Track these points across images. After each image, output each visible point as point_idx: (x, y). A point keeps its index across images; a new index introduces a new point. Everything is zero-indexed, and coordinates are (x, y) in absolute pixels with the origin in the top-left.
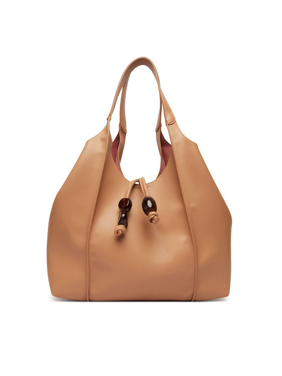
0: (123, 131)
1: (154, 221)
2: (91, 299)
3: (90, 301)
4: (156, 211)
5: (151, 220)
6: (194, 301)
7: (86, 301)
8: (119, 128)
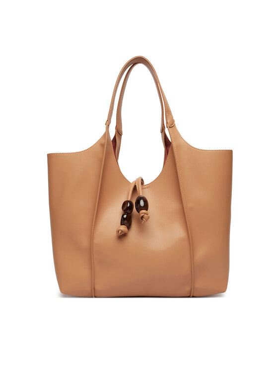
0: (119, 133)
1: (144, 219)
2: (96, 295)
3: (95, 297)
4: (147, 210)
5: (142, 217)
6: (193, 297)
7: (92, 297)
8: (115, 130)
